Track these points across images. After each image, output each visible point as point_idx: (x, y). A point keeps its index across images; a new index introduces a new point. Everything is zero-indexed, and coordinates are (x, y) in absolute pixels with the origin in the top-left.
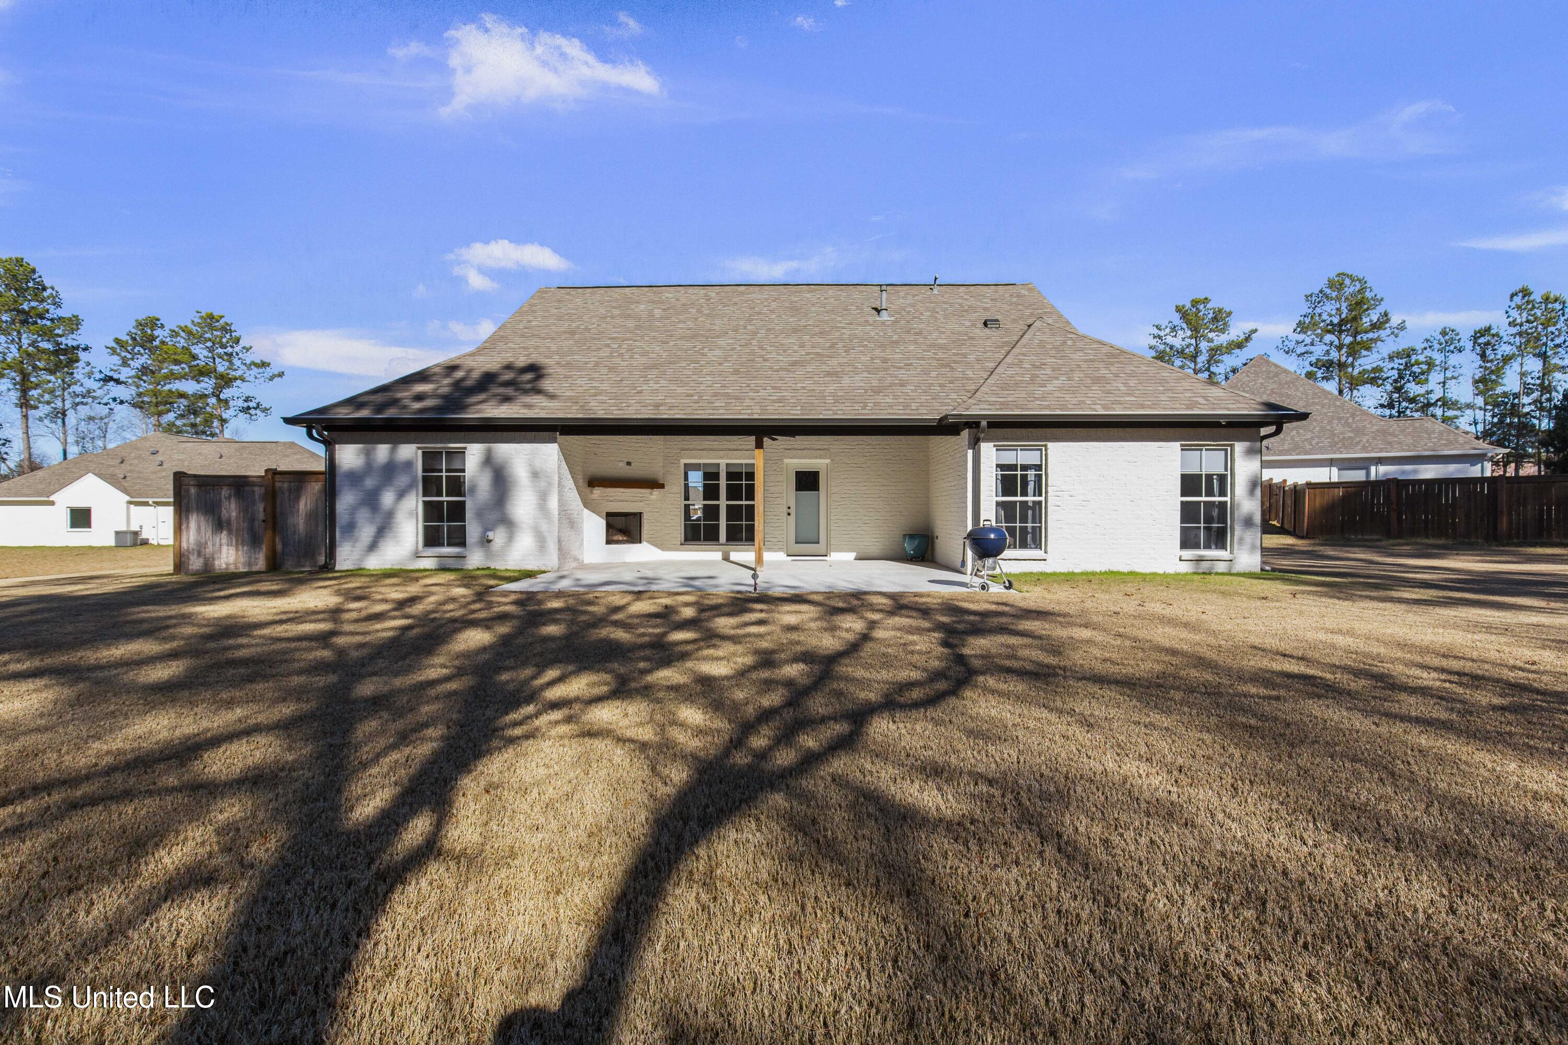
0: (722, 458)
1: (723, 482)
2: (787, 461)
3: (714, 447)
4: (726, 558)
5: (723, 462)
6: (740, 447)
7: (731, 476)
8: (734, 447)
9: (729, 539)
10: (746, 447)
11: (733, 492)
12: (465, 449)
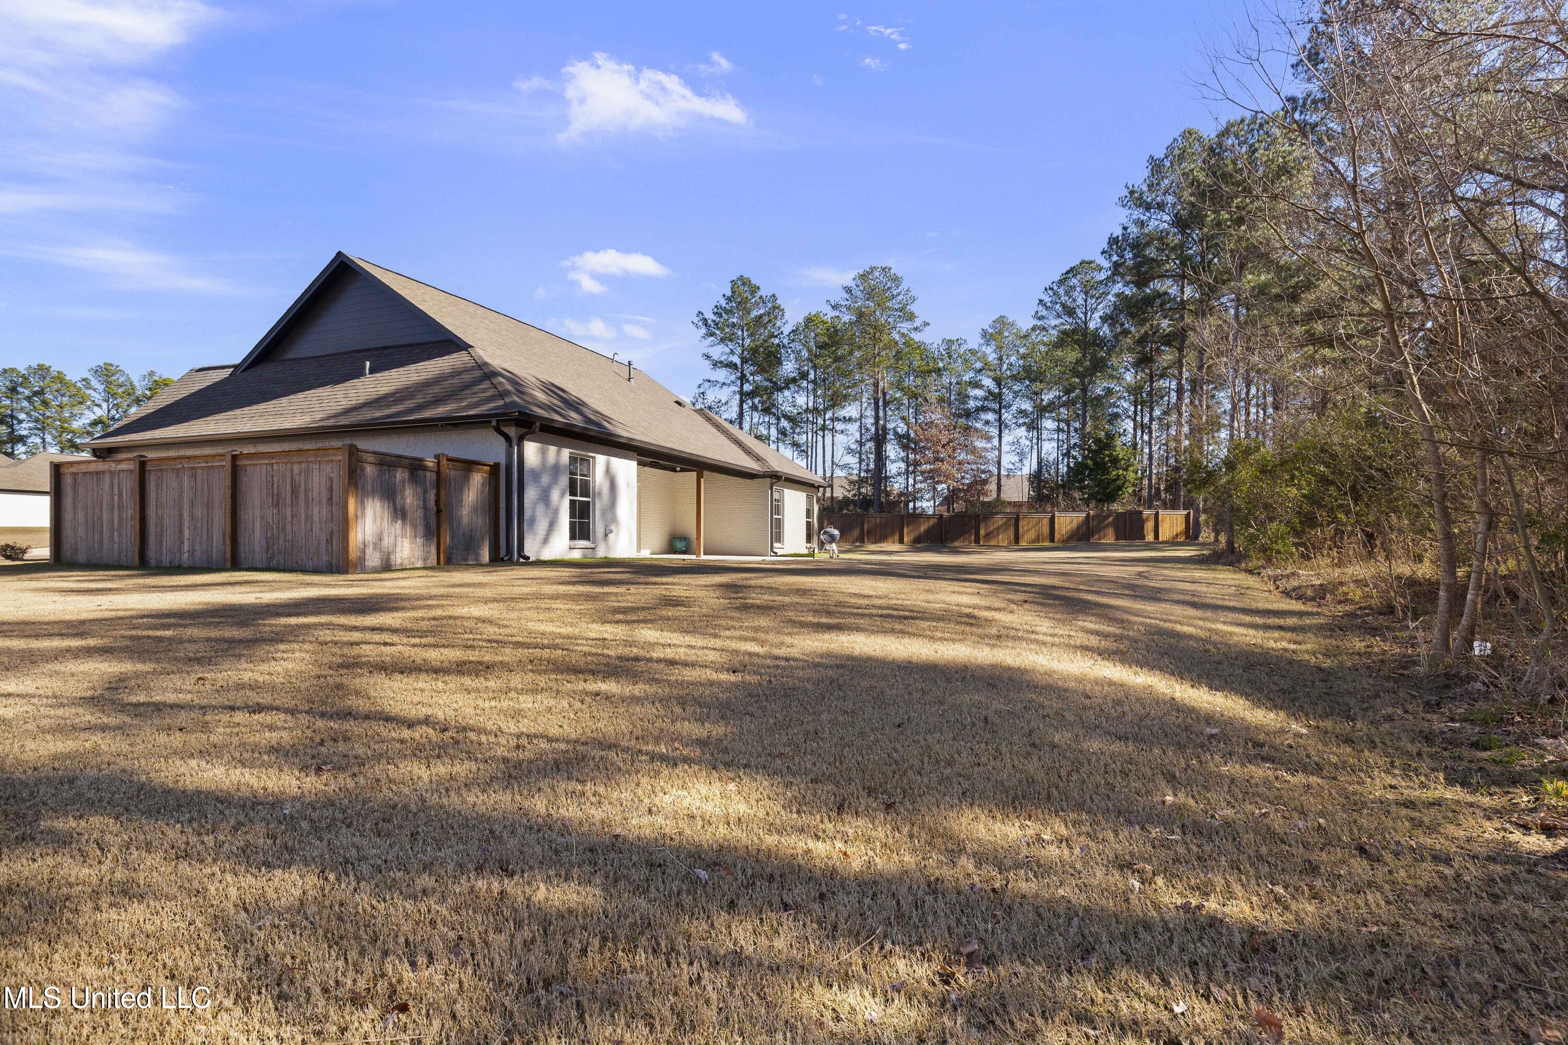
12: (594, 458)
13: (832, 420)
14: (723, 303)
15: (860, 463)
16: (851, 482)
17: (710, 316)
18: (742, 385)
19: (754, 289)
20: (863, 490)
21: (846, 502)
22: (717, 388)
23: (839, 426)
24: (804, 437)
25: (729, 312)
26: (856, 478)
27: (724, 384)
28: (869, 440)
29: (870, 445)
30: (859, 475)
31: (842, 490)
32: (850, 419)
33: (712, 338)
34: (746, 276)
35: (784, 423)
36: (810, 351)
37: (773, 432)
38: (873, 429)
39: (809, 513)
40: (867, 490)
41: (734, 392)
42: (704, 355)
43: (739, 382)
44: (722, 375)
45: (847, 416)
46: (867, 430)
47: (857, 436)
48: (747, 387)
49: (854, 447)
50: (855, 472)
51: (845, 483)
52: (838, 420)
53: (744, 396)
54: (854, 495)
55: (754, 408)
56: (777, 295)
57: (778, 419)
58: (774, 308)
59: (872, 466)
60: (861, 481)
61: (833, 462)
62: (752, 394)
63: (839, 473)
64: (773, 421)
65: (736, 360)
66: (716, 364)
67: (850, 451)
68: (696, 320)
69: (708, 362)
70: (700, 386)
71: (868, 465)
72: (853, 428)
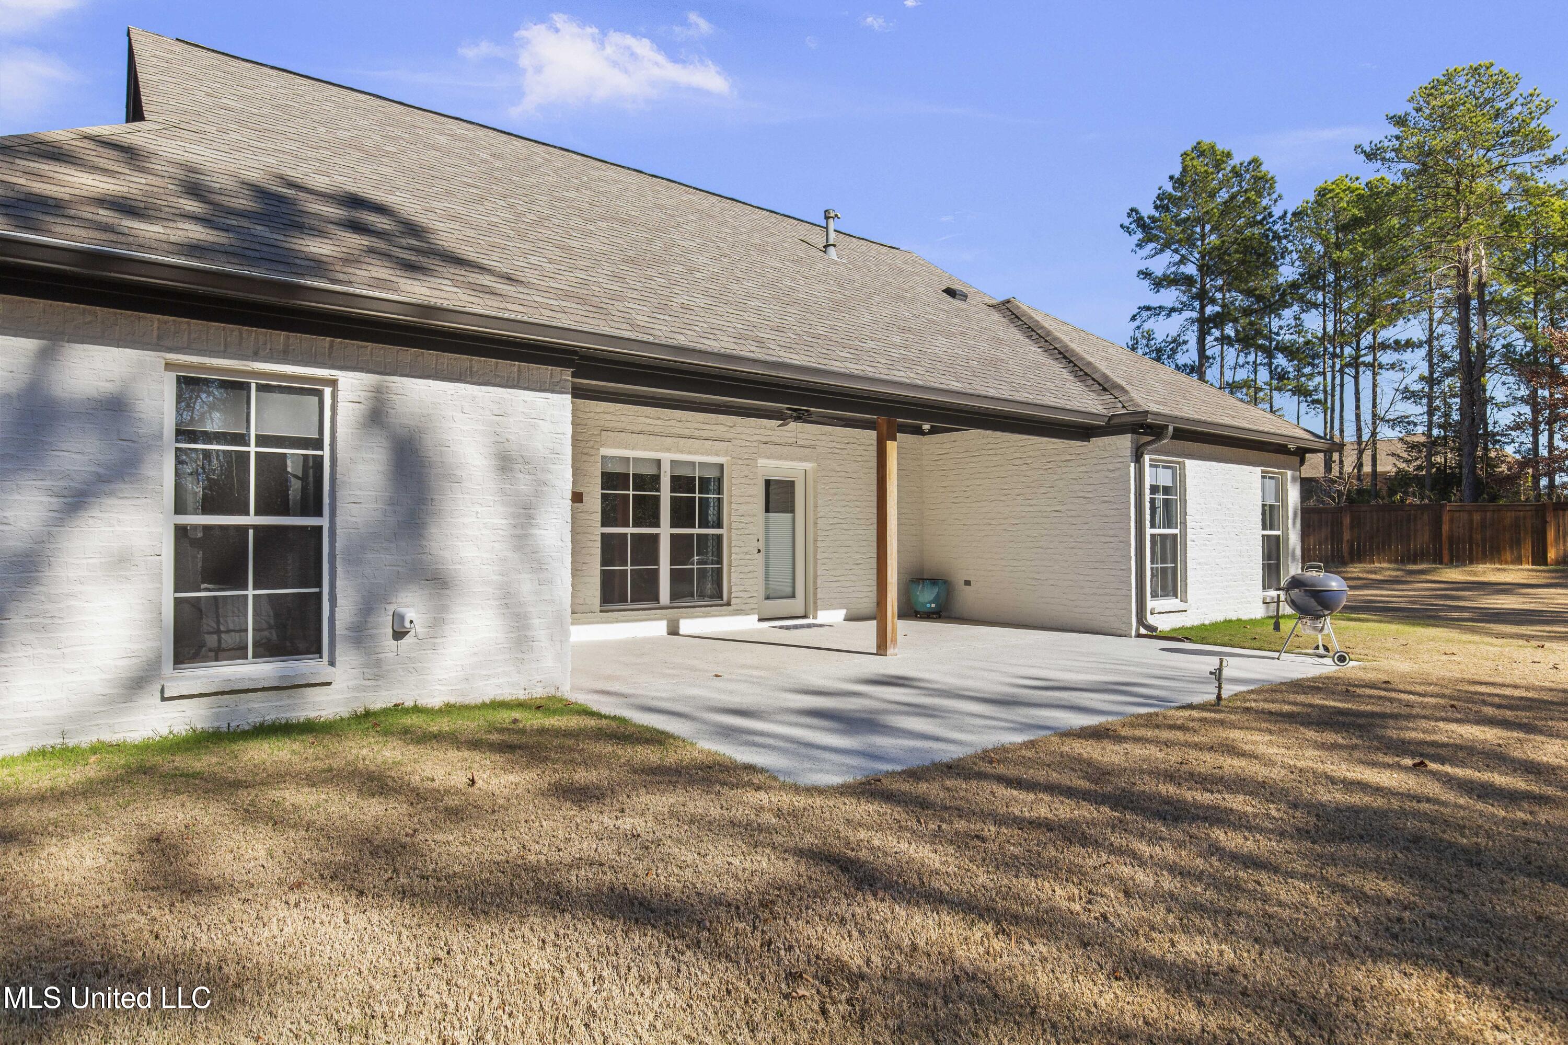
0: (668, 450)
1: (665, 494)
2: (762, 462)
3: (656, 429)
4: (674, 631)
5: (666, 458)
6: (697, 433)
7: (679, 483)
8: (687, 432)
9: (674, 596)
10: (705, 434)
11: (682, 514)
12: (333, 383)
13: (1372, 348)
14: (1169, 187)
15: (1431, 412)
16: (1413, 446)
17: (1147, 211)
18: (1202, 308)
19: (1219, 159)
20: (1439, 459)
21: (1402, 481)
22: (1161, 317)
23: (1386, 357)
24: (1319, 379)
25: (1177, 201)
26: (1423, 439)
27: (1173, 310)
28: (1449, 373)
29: (1453, 382)
30: (1429, 435)
31: (1393, 460)
32: (1409, 345)
33: (1152, 245)
34: (1207, 141)
35: (1280, 360)
36: (1324, 241)
37: (1263, 375)
38: (1456, 356)
39: (1270, 515)
40: (1446, 458)
41: (1193, 321)
42: (1141, 272)
43: (1197, 304)
44: (1170, 296)
45: (1403, 337)
46: (1445, 357)
47: (1424, 369)
48: (1210, 310)
49: (1416, 387)
50: (1420, 429)
51: (1400, 449)
52: (1384, 346)
53: (1204, 324)
54: (1419, 468)
55: (1224, 340)
56: (1262, 158)
57: (1270, 356)
58: (1257, 179)
59: (1455, 416)
60: (1433, 444)
61: (1374, 415)
62: (1219, 320)
63: (1385, 432)
64: (1261, 358)
65: (1191, 269)
66: (1159, 283)
67: (1408, 395)
68: (1127, 222)
69: (1146, 283)
70: (1134, 318)
71: (1447, 415)
72: (1417, 360)
